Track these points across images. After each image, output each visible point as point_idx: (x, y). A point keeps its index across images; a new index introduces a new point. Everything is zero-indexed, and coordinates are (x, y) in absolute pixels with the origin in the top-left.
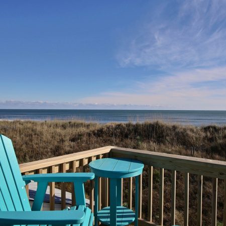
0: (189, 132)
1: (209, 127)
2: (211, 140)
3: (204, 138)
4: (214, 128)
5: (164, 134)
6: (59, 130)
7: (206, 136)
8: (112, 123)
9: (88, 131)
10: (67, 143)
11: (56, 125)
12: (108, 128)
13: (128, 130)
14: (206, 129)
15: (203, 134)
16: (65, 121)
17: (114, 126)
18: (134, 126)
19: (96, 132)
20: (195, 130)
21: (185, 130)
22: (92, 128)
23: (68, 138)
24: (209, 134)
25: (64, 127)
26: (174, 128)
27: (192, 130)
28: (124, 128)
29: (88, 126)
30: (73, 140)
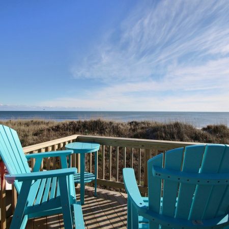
0: (120, 126)
1: (132, 122)
2: (134, 130)
3: (130, 130)
4: (136, 122)
5: (104, 128)
6: (23, 127)
7: (131, 128)
8: (67, 121)
9: (48, 127)
10: (30, 137)
11: (20, 123)
12: (63, 124)
13: (79, 125)
14: (131, 123)
15: (129, 127)
16: (28, 120)
17: (68, 123)
18: (83, 122)
19: (54, 128)
20: (124, 124)
21: (118, 124)
22: (50, 125)
23: (31, 133)
24: (132, 127)
25: (27, 124)
26: (111, 123)
27: (122, 124)
28: (76, 125)
29: (47, 124)
30: (36, 134)
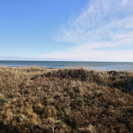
0: (100, 75)
1: (111, 72)
2: (113, 79)
3: (109, 78)
4: (114, 72)
5: (86, 76)
6: (25, 73)
7: (110, 77)
8: (57, 69)
9: (42, 73)
10: (28, 81)
11: (24, 70)
12: (54, 72)
13: (65, 73)
14: (110, 73)
15: (108, 76)
17: (57, 71)
18: (68, 71)
19: (46, 74)
20: (104, 73)
21: (98, 73)
22: (44, 72)
23: (29, 78)
24: (111, 76)
25: (28, 71)
26: (92, 72)
27: (102, 73)
28: (63, 72)
29: (42, 71)
30: (32, 79)
